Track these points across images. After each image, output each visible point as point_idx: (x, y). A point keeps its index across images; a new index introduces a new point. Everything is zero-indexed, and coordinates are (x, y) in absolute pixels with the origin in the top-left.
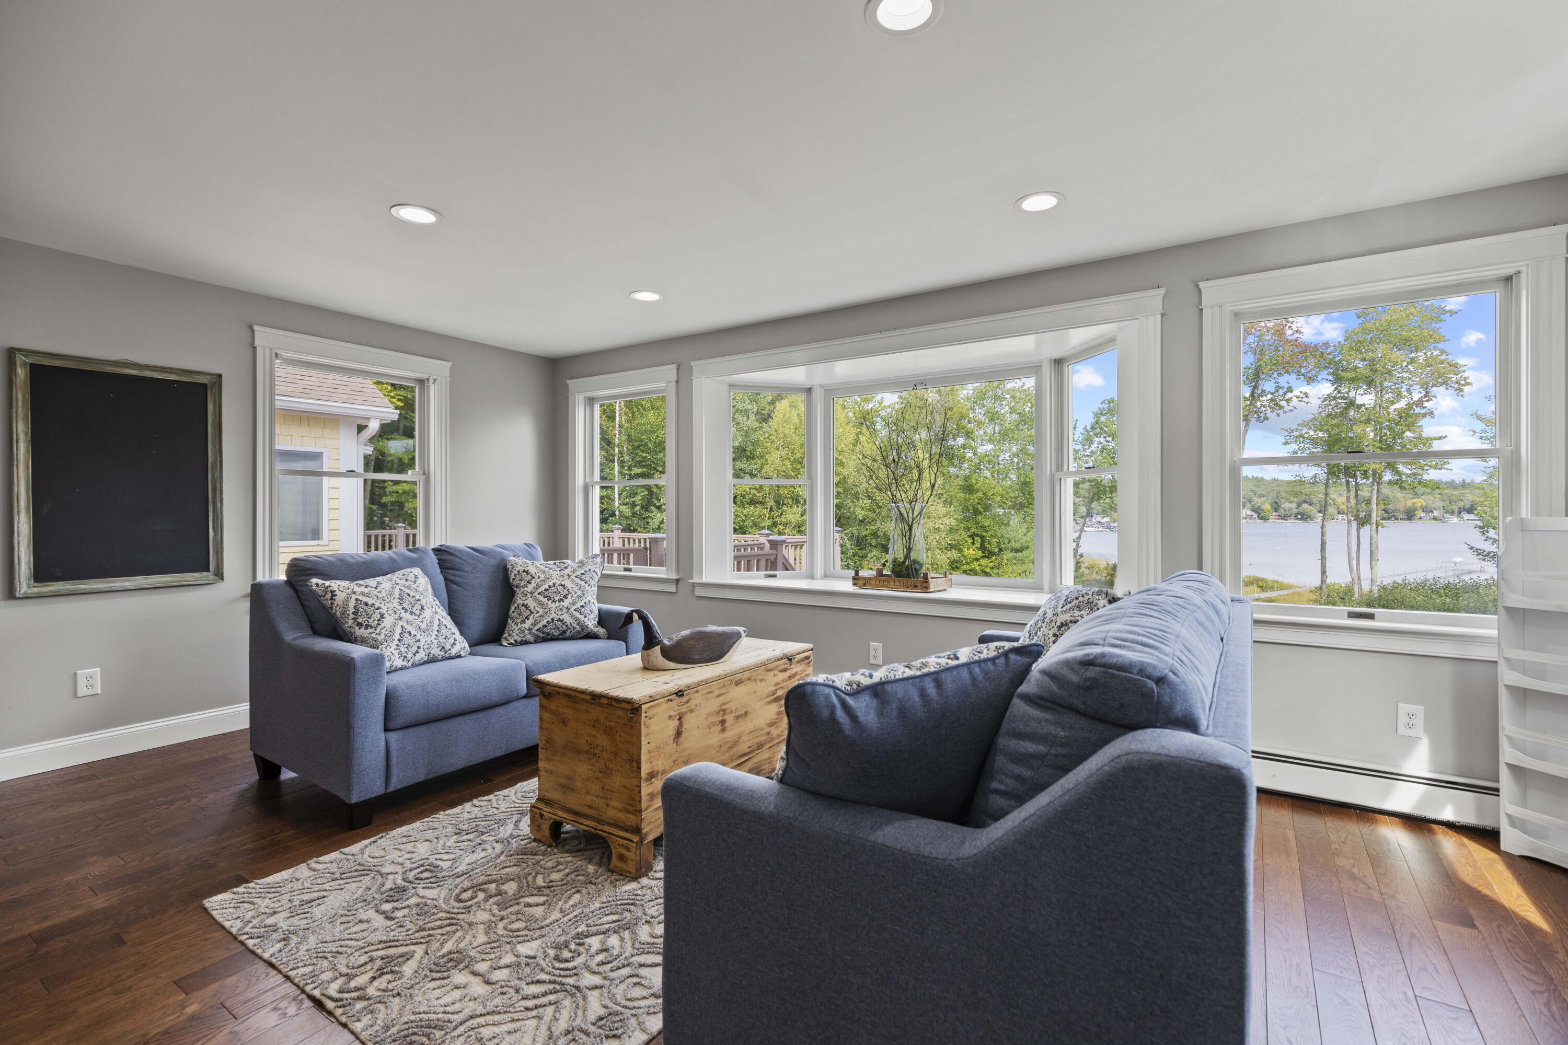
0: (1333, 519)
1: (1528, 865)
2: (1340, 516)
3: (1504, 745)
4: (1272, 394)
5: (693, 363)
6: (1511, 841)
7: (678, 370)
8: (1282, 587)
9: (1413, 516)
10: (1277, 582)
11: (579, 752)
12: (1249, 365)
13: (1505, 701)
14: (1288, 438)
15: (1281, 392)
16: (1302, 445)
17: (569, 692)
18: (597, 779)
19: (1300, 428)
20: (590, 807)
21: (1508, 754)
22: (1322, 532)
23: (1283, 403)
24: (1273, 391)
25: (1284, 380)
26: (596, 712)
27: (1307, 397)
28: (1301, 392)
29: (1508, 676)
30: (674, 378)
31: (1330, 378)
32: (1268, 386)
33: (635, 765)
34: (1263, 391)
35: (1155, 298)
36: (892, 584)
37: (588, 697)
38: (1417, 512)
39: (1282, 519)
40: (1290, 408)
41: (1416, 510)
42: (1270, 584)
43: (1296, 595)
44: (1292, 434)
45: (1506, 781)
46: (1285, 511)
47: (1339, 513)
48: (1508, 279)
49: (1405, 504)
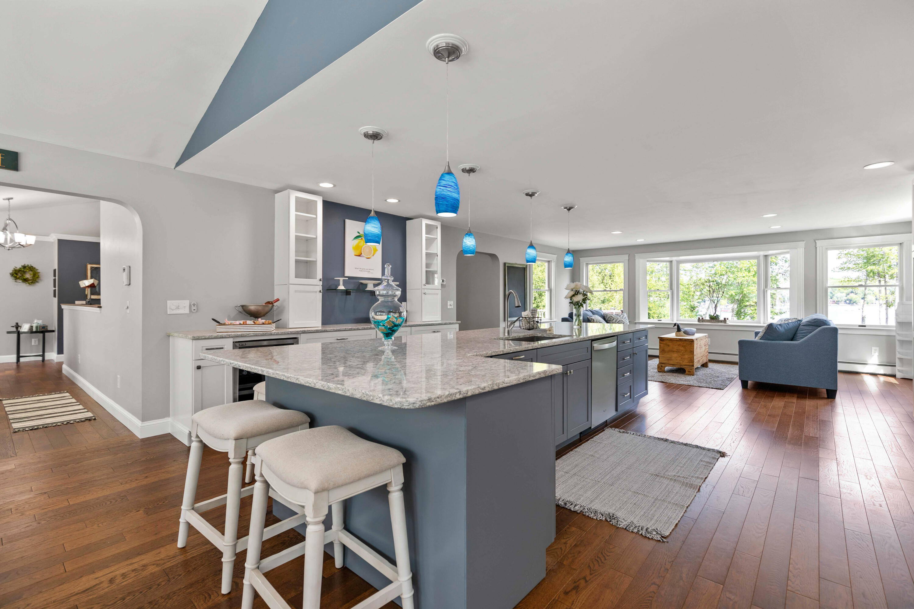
0: (870, 303)
1: (901, 379)
3: (897, 353)
5: (635, 254)
6: (899, 375)
7: (629, 256)
11: (673, 352)
13: (897, 343)
17: (671, 339)
18: (680, 357)
20: (677, 363)
21: (898, 355)
22: (863, 311)
26: (679, 343)
29: (898, 338)
30: (628, 258)
33: (692, 353)
35: (802, 244)
45: (898, 363)
46: (838, 298)
48: (901, 244)
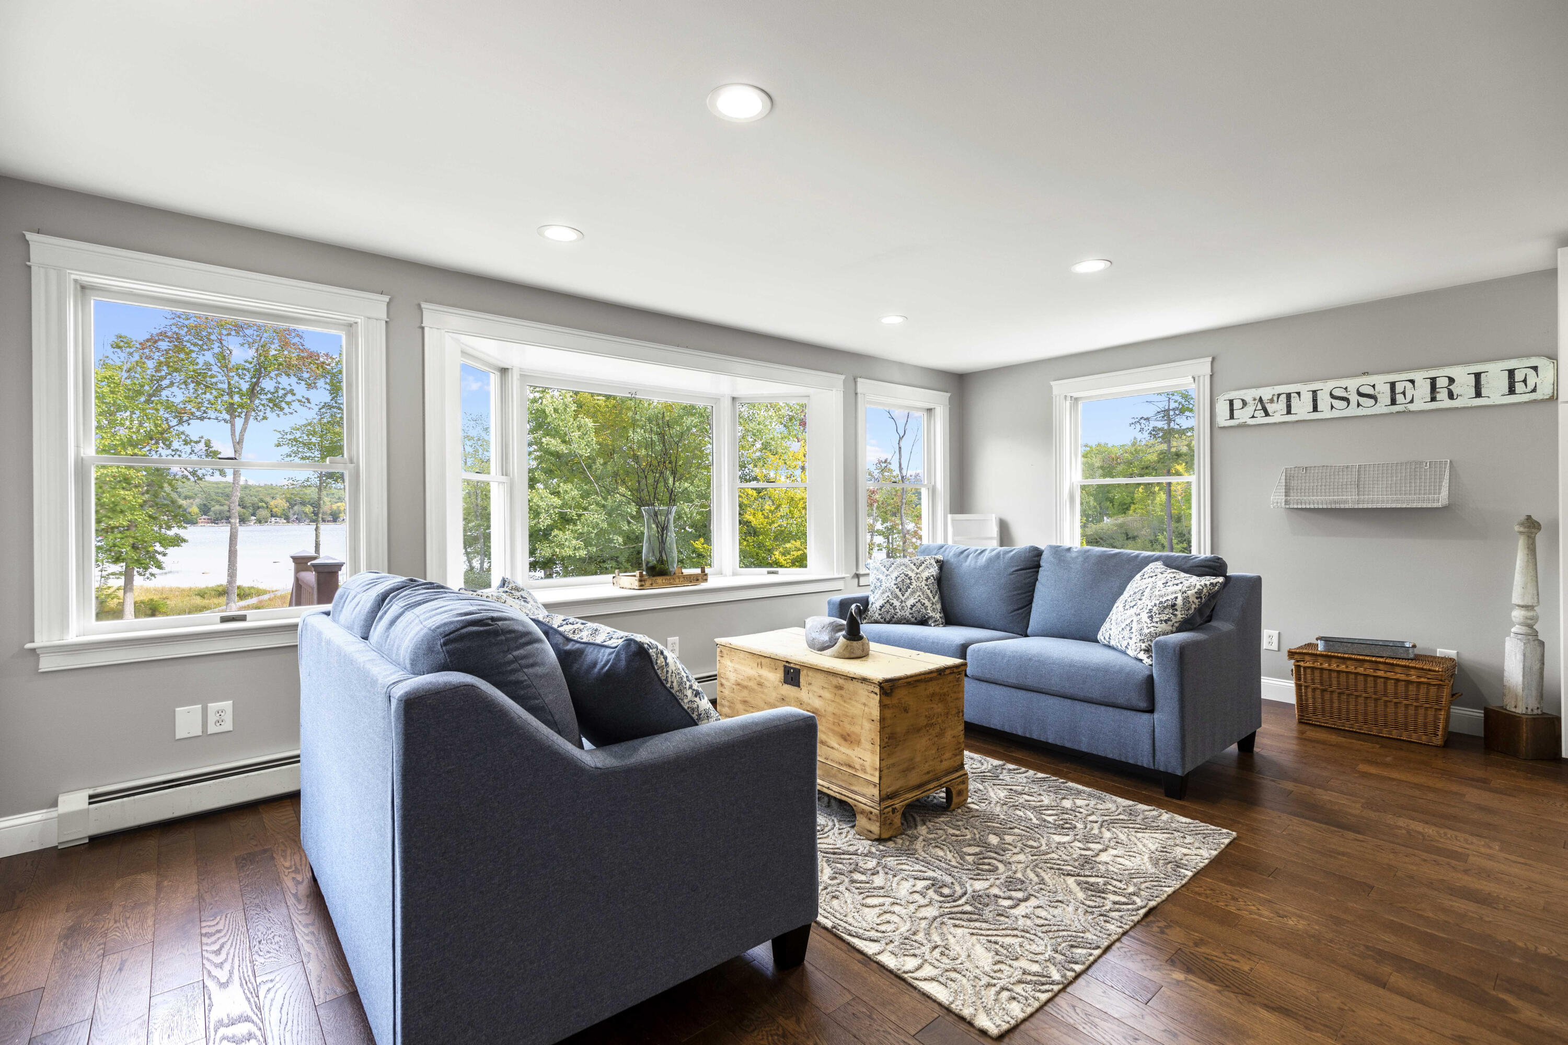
0: (266, 522)
2: (273, 519)
4: (271, 393)
8: (259, 593)
9: (337, 518)
10: (252, 587)
11: (919, 730)
12: (250, 360)
14: (280, 440)
15: (281, 392)
16: (295, 448)
17: (919, 678)
18: (934, 744)
19: (294, 432)
20: (927, 773)
22: (316, 535)
23: (283, 405)
24: (272, 390)
25: (285, 381)
26: (933, 687)
27: (309, 402)
28: (303, 397)
31: (328, 387)
32: (268, 384)
33: (960, 714)
34: (263, 389)
36: (677, 580)
37: (935, 675)
38: (341, 515)
39: (212, 523)
40: (291, 411)
41: (340, 513)
42: (248, 591)
43: (275, 600)
44: (285, 437)
46: (215, 514)
47: (272, 516)
49: (331, 507)
